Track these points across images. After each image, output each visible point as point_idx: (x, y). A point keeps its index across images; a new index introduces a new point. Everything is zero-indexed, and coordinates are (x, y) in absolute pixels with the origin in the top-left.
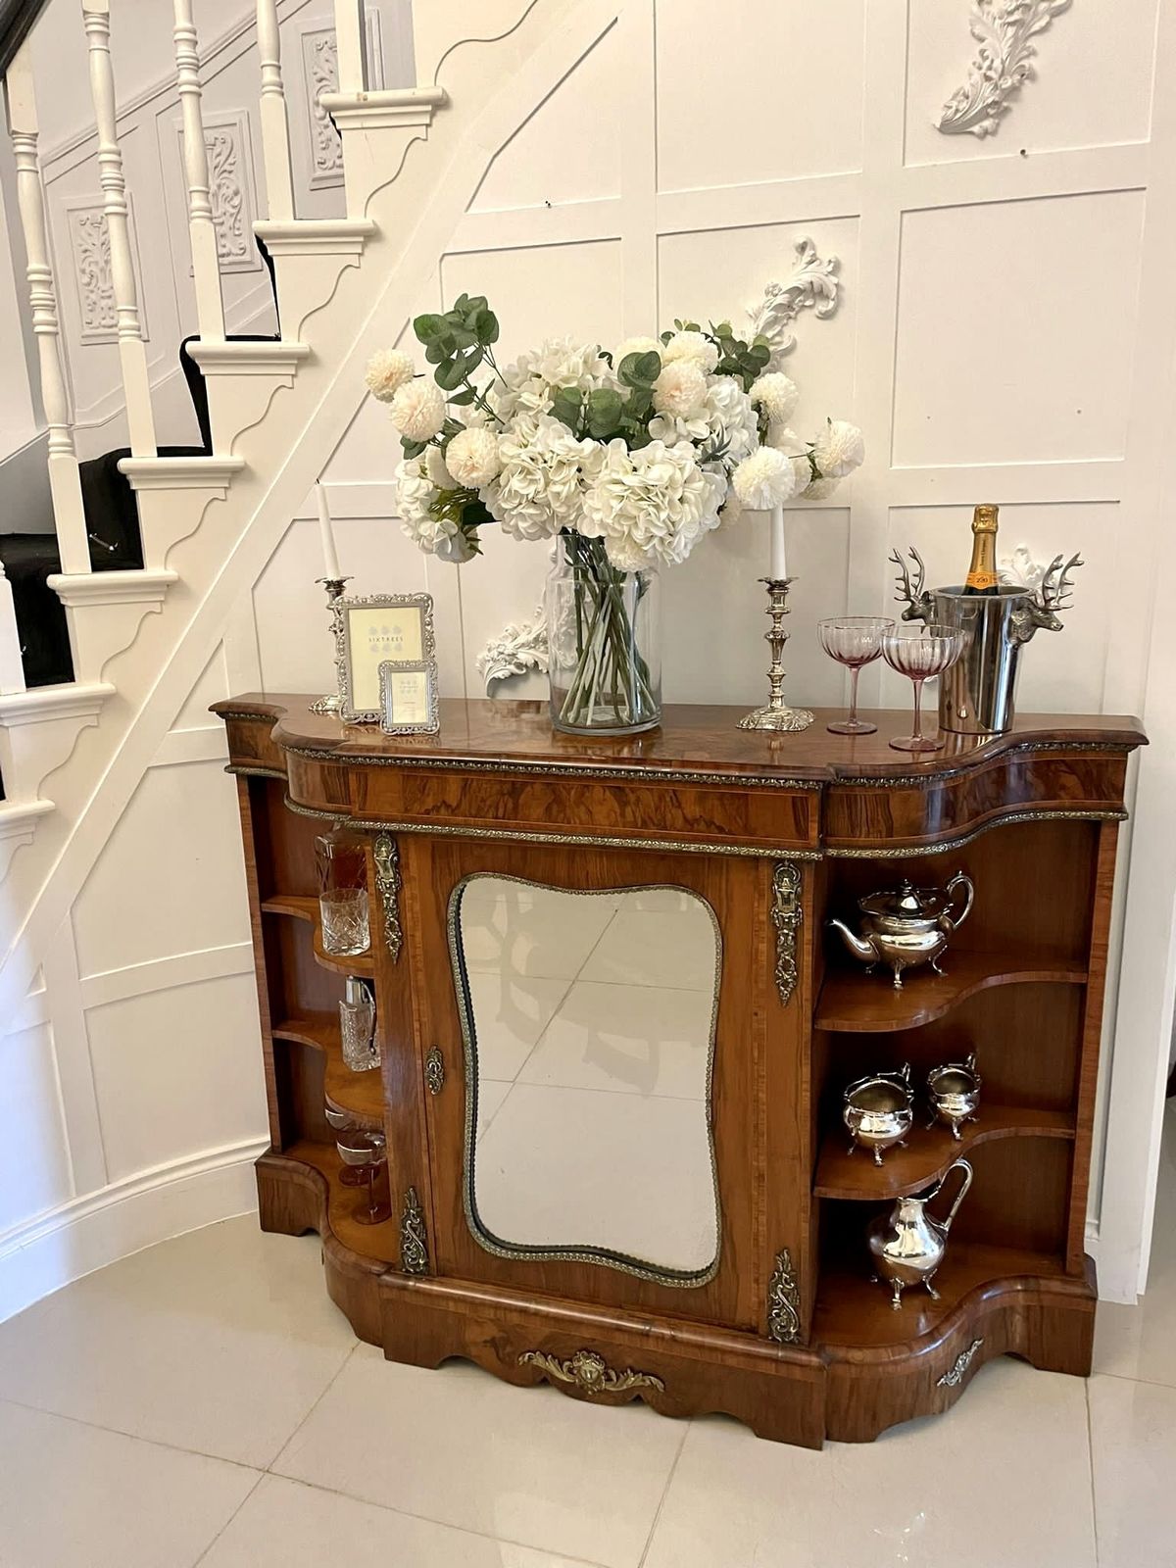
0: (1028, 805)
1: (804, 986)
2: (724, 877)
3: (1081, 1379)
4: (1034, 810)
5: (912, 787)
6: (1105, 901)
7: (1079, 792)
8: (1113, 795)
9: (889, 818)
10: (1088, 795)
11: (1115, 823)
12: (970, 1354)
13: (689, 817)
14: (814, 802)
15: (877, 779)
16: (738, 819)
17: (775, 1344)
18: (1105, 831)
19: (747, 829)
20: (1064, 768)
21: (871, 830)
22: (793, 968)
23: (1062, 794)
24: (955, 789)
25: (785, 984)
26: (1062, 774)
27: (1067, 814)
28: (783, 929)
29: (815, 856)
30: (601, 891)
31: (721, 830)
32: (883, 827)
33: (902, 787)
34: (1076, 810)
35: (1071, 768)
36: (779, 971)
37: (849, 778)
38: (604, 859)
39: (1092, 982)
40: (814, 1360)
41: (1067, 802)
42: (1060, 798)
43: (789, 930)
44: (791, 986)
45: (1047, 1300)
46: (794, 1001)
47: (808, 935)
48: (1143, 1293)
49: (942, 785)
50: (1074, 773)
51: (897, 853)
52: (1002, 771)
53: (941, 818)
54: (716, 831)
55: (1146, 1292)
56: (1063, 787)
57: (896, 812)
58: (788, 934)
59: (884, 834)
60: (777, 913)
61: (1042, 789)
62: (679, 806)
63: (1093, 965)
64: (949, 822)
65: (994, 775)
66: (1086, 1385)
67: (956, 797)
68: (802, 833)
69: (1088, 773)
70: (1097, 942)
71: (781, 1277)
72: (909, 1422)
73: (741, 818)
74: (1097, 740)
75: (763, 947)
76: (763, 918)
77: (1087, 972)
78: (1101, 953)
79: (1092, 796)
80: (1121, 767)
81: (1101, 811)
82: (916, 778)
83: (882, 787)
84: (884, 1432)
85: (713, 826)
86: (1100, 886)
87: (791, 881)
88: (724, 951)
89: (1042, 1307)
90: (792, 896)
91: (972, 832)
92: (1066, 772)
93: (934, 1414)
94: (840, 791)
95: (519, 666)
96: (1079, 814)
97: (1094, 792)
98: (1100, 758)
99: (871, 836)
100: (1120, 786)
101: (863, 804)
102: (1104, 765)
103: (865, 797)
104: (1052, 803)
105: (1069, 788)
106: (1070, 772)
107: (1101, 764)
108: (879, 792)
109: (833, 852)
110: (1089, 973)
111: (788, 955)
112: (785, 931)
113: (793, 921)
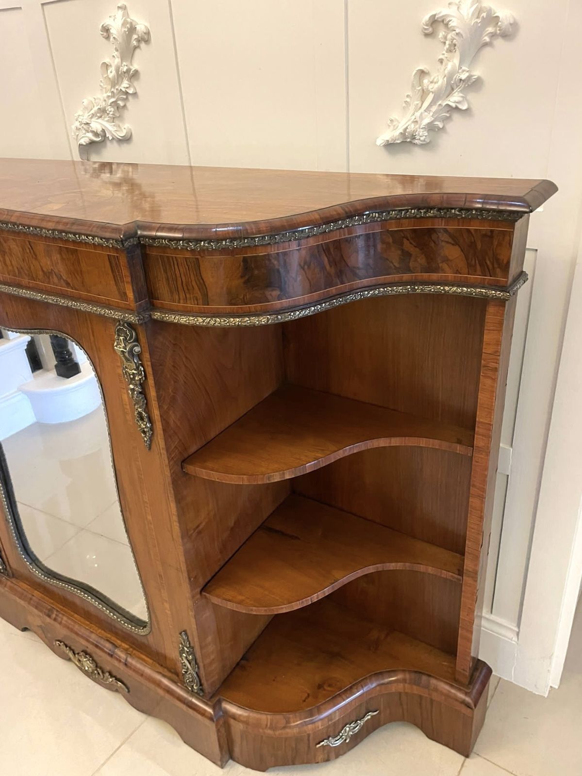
0: (406, 277)
1: (159, 437)
2: (90, 330)
4: (413, 283)
6: (488, 382)
7: (462, 264)
8: (498, 270)
9: (203, 285)
10: (471, 269)
11: (501, 303)
12: (361, 723)
13: (45, 270)
14: (123, 262)
16: (76, 274)
17: (187, 691)
18: (491, 309)
19: (84, 286)
20: (445, 237)
21: (188, 296)
22: (146, 420)
23: (445, 266)
25: (144, 432)
26: (443, 244)
27: (447, 288)
28: (131, 384)
30: (19, 330)
32: (198, 294)
33: (206, 251)
34: (458, 286)
35: (454, 238)
36: (137, 420)
38: (13, 302)
39: (477, 456)
40: (210, 710)
41: (450, 276)
42: (444, 271)
43: (136, 385)
44: (148, 434)
46: (154, 447)
47: (153, 392)
48: (557, 687)
50: (456, 243)
54: (66, 286)
55: (559, 687)
56: (446, 260)
57: (208, 278)
58: (134, 390)
59: (201, 301)
60: (125, 369)
61: (421, 260)
62: (36, 259)
63: (479, 441)
66: (464, 762)
68: (123, 294)
69: (473, 245)
70: (481, 420)
71: (184, 649)
72: (292, 766)
73: (78, 274)
77: (473, 447)
79: (475, 271)
80: (507, 239)
81: (483, 288)
84: (270, 769)
85: (62, 280)
86: (485, 366)
87: (125, 340)
90: (127, 355)
92: (447, 242)
93: (318, 763)
94: (153, 252)
95: (96, 134)
96: (459, 290)
97: (478, 267)
98: (486, 228)
99: (188, 302)
100: (505, 262)
101: (176, 267)
102: (490, 235)
103: (177, 260)
104: (435, 276)
105: (451, 261)
106: (453, 242)
107: (485, 235)
108: (188, 255)
109: (157, 315)
110: (474, 447)
111: (140, 408)
112: (131, 386)
113: (137, 378)
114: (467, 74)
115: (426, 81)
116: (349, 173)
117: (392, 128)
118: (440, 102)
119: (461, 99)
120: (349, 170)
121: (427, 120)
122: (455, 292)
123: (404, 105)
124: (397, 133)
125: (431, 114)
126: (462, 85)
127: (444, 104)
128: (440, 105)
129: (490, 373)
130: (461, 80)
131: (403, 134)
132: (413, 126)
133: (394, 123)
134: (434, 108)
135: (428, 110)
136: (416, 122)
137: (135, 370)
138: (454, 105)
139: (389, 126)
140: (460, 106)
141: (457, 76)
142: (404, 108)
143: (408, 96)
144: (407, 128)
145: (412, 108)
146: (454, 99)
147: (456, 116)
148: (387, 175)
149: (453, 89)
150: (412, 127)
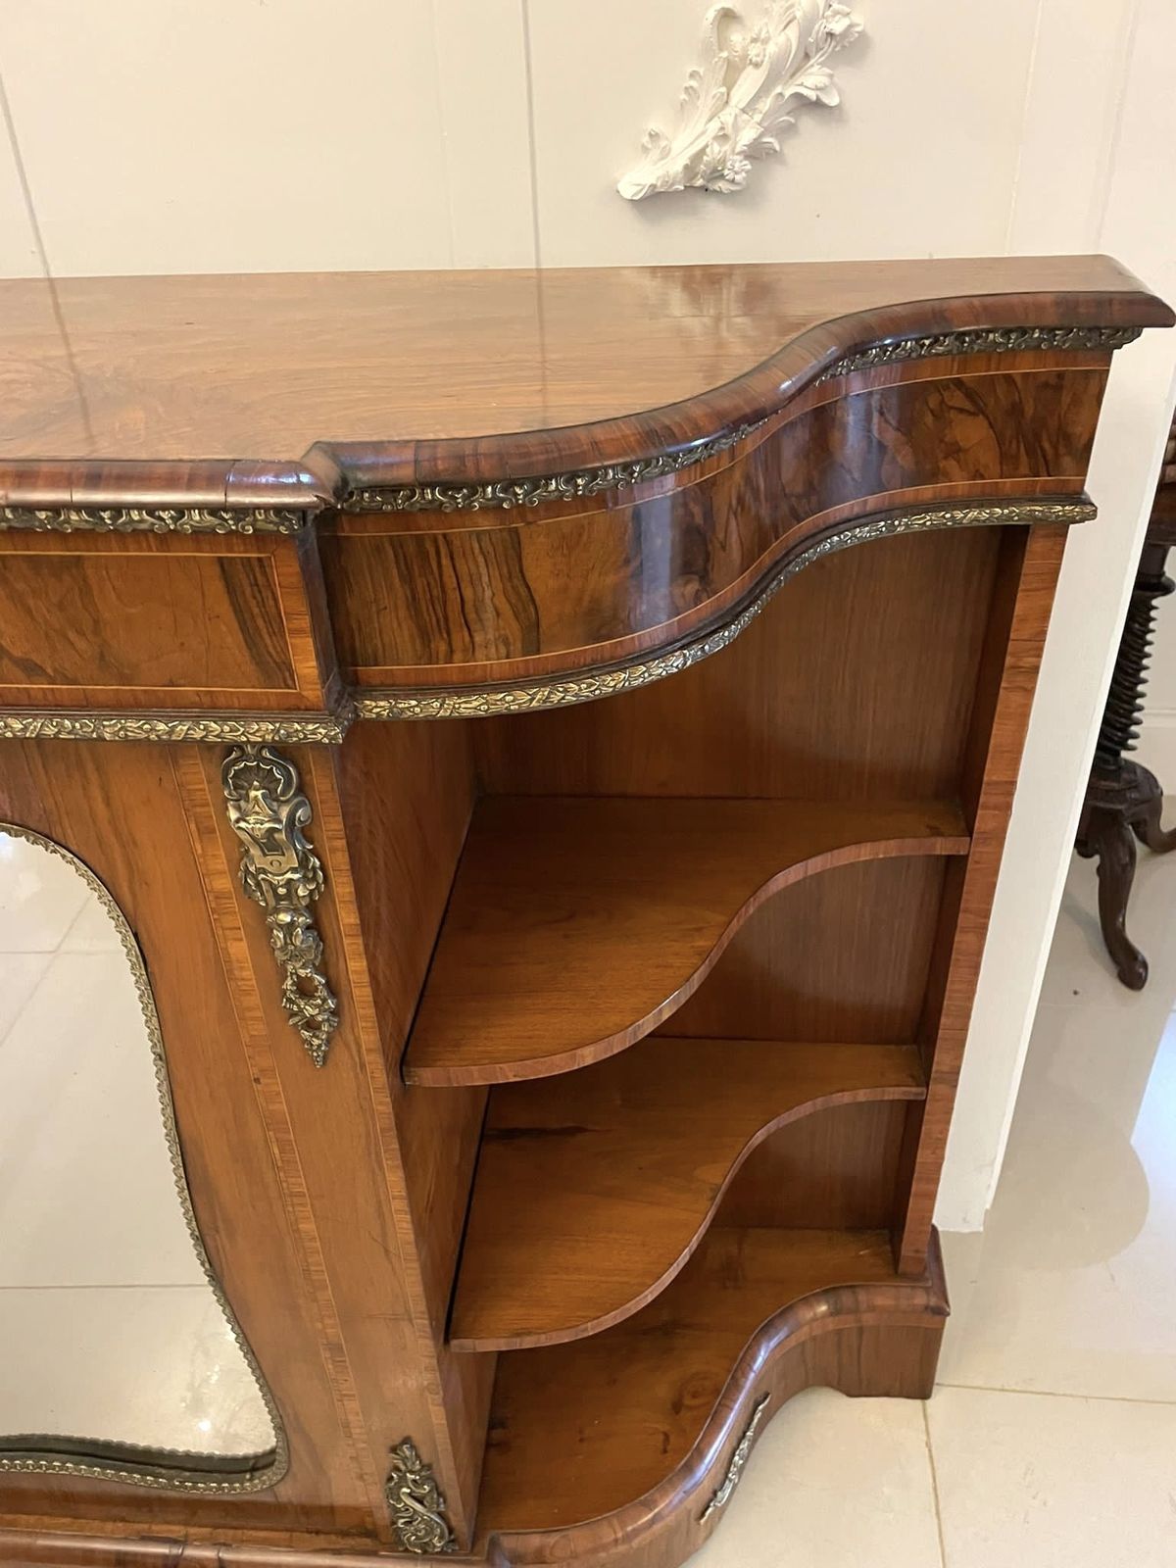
0: (875, 500)
1: (359, 1025)
2: (96, 793)
3: (918, 1403)
4: (887, 512)
5: (582, 502)
6: (1017, 698)
7: (988, 457)
8: (1067, 459)
10: (1008, 462)
11: (1059, 531)
14: (286, 571)
15: (475, 486)
16: (72, 635)
18: (1036, 546)
19: (106, 664)
20: (958, 399)
21: (478, 638)
22: (322, 992)
23: (951, 465)
24: (706, 489)
25: (311, 1025)
26: (953, 414)
27: (959, 515)
28: (277, 911)
29: (320, 732)
31: (32, 670)
32: (513, 629)
33: (555, 506)
34: (981, 506)
35: (975, 398)
36: (289, 1000)
37: (390, 489)
39: (978, 851)
41: (962, 485)
42: (946, 476)
43: (296, 911)
44: (325, 1028)
45: (868, 1319)
46: (340, 1054)
47: (346, 916)
49: (670, 484)
50: (979, 411)
51: (555, 698)
52: (823, 421)
53: (672, 580)
55: (992, 1206)
56: (955, 451)
57: (542, 573)
58: (292, 925)
59: (517, 646)
60: (255, 877)
61: (905, 460)
63: (983, 821)
64: (693, 587)
65: (802, 434)
66: (924, 1410)
67: (709, 514)
68: (279, 671)
69: (1015, 410)
70: (994, 778)
71: (402, 1478)
73: (81, 633)
74: (1050, 320)
75: (239, 949)
76: (223, 884)
77: (971, 836)
78: (1001, 799)
79: (1017, 467)
80: (1093, 389)
81: (1033, 501)
82: (593, 474)
83: (494, 508)
86: (1013, 667)
87: (271, 796)
88: (145, 957)
89: (861, 1330)
90: (282, 836)
91: (751, 597)
92: (961, 411)
94: (370, 532)
96: (984, 514)
97: (1024, 458)
98: (1047, 368)
99: (479, 653)
100: (1084, 440)
101: (446, 562)
102: (1055, 385)
103: (449, 543)
104: (927, 491)
105: (966, 451)
106: (972, 410)
107: (1046, 385)
108: (486, 524)
109: (377, 708)
110: (975, 836)
111: (304, 966)
112: (285, 918)
113: (301, 893)
114: (845, 22)
115: (737, 37)
116: (539, 270)
117: (655, 154)
118: (778, 89)
119: (825, 80)
120: (538, 262)
121: (747, 136)
122: (976, 519)
123: (683, 96)
124: (676, 165)
125: (758, 117)
126: (828, 48)
127: (787, 93)
128: (781, 94)
129: (1020, 680)
130: (830, 35)
131: (690, 170)
132: (716, 147)
133: (663, 143)
134: (766, 104)
135: (749, 108)
136: (723, 137)
137: (294, 870)
138: (812, 95)
139: (645, 150)
140: (826, 100)
141: (821, 28)
142: (683, 105)
143: (693, 75)
144: (702, 151)
145: (705, 104)
146: (812, 80)
147: (808, 123)
148: (654, 269)
149: (807, 56)
150: (715, 151)
